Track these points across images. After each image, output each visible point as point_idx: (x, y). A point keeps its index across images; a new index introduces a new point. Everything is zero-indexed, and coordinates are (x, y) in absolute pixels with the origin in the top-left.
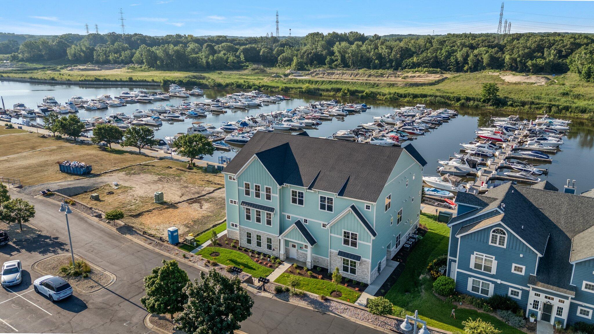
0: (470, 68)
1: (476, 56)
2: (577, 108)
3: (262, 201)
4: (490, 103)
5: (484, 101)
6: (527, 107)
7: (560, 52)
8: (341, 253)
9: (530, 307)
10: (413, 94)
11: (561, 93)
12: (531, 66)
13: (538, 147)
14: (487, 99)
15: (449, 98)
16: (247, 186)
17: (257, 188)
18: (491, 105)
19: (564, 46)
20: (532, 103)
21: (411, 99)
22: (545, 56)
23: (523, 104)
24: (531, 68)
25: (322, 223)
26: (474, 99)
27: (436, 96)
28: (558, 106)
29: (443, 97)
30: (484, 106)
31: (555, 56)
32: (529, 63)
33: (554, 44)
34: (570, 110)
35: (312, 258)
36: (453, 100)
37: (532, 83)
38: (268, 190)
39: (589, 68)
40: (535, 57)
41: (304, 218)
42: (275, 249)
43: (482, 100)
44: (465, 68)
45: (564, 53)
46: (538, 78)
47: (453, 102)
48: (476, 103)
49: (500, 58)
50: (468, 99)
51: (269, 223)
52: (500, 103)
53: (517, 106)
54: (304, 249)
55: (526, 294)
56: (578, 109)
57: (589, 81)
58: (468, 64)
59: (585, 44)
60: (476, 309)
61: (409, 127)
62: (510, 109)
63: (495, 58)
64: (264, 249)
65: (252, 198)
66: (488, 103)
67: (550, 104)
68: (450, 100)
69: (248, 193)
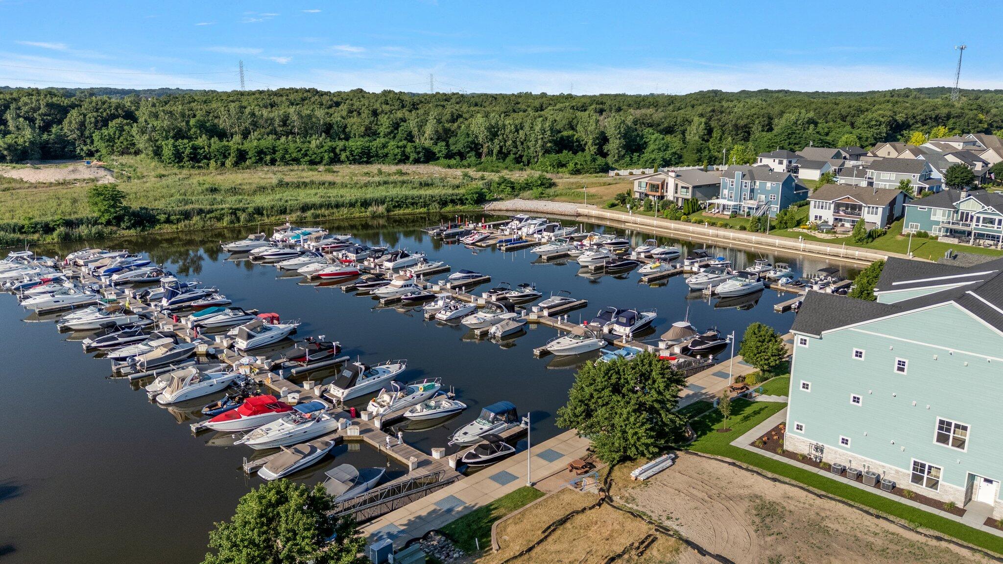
4: (123, 225)
5: (109, 223)
6: (196, 219)
14: (115, 218)
15: (21, 229)
20: (196, 212)
23: (187, 215)
26: (79, 222)
30: (114, 232)
34: (265, 212)
36: (35, 232)
43: (103, 221)
50: (69, 224)
52: (143, 219)
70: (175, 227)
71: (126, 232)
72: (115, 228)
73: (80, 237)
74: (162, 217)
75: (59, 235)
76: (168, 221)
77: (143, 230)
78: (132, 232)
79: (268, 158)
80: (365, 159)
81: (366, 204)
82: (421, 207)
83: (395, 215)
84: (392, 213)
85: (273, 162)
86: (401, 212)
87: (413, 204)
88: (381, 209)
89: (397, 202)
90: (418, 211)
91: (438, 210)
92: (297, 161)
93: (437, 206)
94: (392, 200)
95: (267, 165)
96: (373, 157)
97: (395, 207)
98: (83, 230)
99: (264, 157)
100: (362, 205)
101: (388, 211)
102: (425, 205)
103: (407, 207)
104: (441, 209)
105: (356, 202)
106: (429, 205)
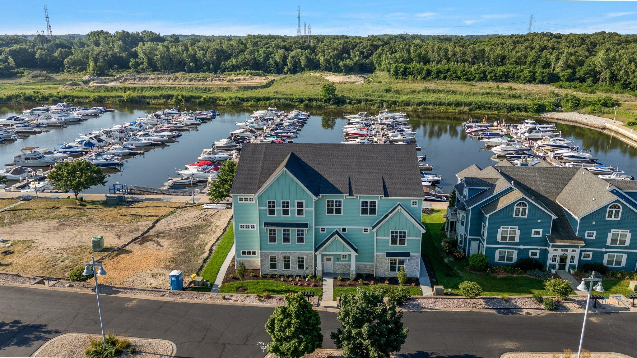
0: (290, 70)
1: (293, 57)
2: (402, 102)
3: (293, 217)
4: (331, 103)
5: (325, 101)
6: (363, 104)
7: (362, 53)
8: (388, 254)
9: (549, 262)
10: (255, 98)
11: (384, 90)
12: (343, 66)
13: (402, 138)
14: (328, 99)
15: (292, 100)
16: (272, 204)
17: (286, 205)
18: (332, 105)
19: (365, 48)
20: (367, 100)
21: (255, 103)
22: (351, 57)
23: (360, 101)
24: (343, 68)
25: (364, 228)
26: (315, 99)
27: (279, 99)
28: (388, 102)
29: (286, 99)
30: (327, 106)
31: (360, 56)
32: (341, 64)
33: (356, 46)
34: (398, 104)
35: (357, 266)
36: (297, 102)
37: (353, 82)
38: (300, 205)
39: (396, 67)
40: (344, 58)
41: (341, 227)
42: (309, 267)
43: (323, 100)
44: (286, 70)
45: (366, 54)
46: (357, 77)
47: (297, 104)
48: (318, 103)
49: (314, 59)
50: (310, 100)
51: (301, 240)
52: (340, 101)
53: (355, 104)
54: (342, 259)
55: (545, 253)
56: (404, 102)
57: (397, 78)
58: (287, 65)
59: (381, 46)
60: (510, 275)
61: (282, 131)
62: (349, 107)
63: (310, 59)
64: (294, 269)
65: (279, 217)
66: (329, 103)
67: (381, 100)
68: (294, 102)
69: (272, 212)
71: (331, 107)
72: (328, 104)
73: (312, 106)
74: (348, 101)
75: (304, 104)
76: (350, 103)
77: (338, 106)
78: (333, 107)
81: (458, 104)
82: (495, 110)
83: (474, 113)
86: (480, 112)
87: (489, 108)
88: (466, 109)
89: (479, 105)
90: (491, 112)
91: (506, 114)
93: (506, 110)
94: (476, 104)
97: (476, 108)
98: (314, 103)
100: (455, 105)
101: (471, 110)
102: (498, 109)
103: (485, 109)
104: (509, 113)
105: (453, 103)
106: (500, 109)
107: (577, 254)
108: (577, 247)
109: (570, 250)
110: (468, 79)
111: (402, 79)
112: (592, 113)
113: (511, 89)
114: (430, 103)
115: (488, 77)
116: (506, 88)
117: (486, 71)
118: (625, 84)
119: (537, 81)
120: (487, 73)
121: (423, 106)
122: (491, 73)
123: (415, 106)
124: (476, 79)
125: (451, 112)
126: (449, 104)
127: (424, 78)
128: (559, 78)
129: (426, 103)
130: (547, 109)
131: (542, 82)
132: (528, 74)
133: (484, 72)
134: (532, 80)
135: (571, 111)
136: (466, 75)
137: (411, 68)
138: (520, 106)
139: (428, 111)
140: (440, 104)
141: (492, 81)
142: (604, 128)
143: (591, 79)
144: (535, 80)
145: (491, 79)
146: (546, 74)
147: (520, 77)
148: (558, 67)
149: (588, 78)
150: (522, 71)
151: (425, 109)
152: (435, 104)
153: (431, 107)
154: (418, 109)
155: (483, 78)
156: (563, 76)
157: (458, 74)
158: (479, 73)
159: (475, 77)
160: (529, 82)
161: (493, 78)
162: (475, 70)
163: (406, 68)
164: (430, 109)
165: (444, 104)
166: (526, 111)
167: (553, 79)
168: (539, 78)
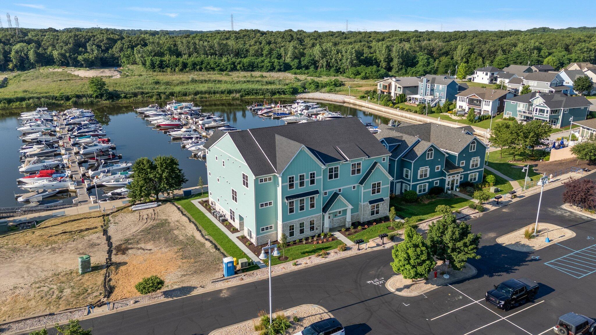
2: (179, 92)
3: (308, 187)
4: (103, 98)
5: (97, 97)
6: (139, 97)
8: (371, 202)
9: (446, 186)
11: (154, 83)
14: (99, 94)
15: (55, 98)
16: (291, 179)
17: (302, 178)
18: (106, 100)
20: (142, 93)
23: (135, 95)
25: (352, 186)
26: (84, 96)
27: (39, 98)
28: (165, 93)
29: (46, 97)
30: (99, 102)
34: (175, 95)
36: (62, 100)
38: (312, 175)
39: (151, 60)
41: (338, 189)
42: (318, 228)
43: (94, 96)
44: (11, 66)
46: (112, 71)
47: (62, 102)
48: (89, 100)
50: (78, 97)
51: (312, 206)
52: (114, 96)
53: (131, 97)
55: (443, 181)
57: (155, 71)
58: (12, 61)
59: (119, 39)
60: (430, 200)
61: (86, 130)
62: (125, 101)
64: (308, 232)
65: (297, 189)
66: (101, 98)
67: (158, 92)
68: (58, 100)
69: (291, 186)
70: (128, 100)
71: (104, 102)
72: (100, 100)
73: (82, 103)
74: (123, 95)
75: (72, 102)
76: (125, 97)
77: (112, 101)
78: (107, 102)
79: (198, 67)
80: (251, 69)
81: (230, 92)
82: (261, 95)
83: (245, 99)
84: (244, 98)
85: (201, 69)
86: (249, 97)
87: (256, 93)
88: (238, 95)
89: (247, 92)
90: (258, 97)
91: (270, 97)
92: (213, 69)
93: (269, 95)
94: (245, 91)
95: (198, 71)
96: (255, 67)
97: (246, 94)
98: (84, 100)
99: (196, 67)
100: (228, 93)
101: (242, 96)
102: (263, 94)
103: (253, 95)
104: (272, 96)
105: (225, 91)
106: (265, 94)
107: (459, 178)
108: (459, 173)
109: (456, 175)
110: (221, 70)
111: (160, 71)
112: (330, 92)
113: (262, 77)
114: (205, 93)
115: (238, 68)
116: (259, 77)
117: (235, 62)
118: (336, 69)
119: (276, 69)
120: (236, 64)
121: (200, 95)
122: (239, 63)
123: (193, 96)
124: (228, 70)
125: (225, 99)
126: (222, 92)
127: (181, 70)
128: (291, 66)
129: (201, 93)
130: (299, 91)
131: (280, 70)
132: (268, 64)
133: (233, 63)
134: (272, 69)
135: (315, 92)
136: (219, 66)
137: (167, 61)
138: (280, 90)
139: (205, 99)
140: (215, 93)
141: (242, 71)
142: (344, 102)
143: (313, 66)
144: (274, 69)
145: (241, 69)
146: (282, 64)
147: (263, 67)
148: (288, 58)
149: (311, 66)
150: (263, 62)
151: (202, 98)
152: (209, 93)
153: (207, 96)
154: (196, 98)
155: (234, 69)
156: (294, 65)
157: (212, 66)
158: (229, 64)
159: (227, 68)
160: (270, 70)
161: (242, 68)
162: (225, 62)
163: (161, 61)
164: (206, 98)
165: (217, 93)
166: (284, 94)
167: (287, 68)
168: (277, 67)
